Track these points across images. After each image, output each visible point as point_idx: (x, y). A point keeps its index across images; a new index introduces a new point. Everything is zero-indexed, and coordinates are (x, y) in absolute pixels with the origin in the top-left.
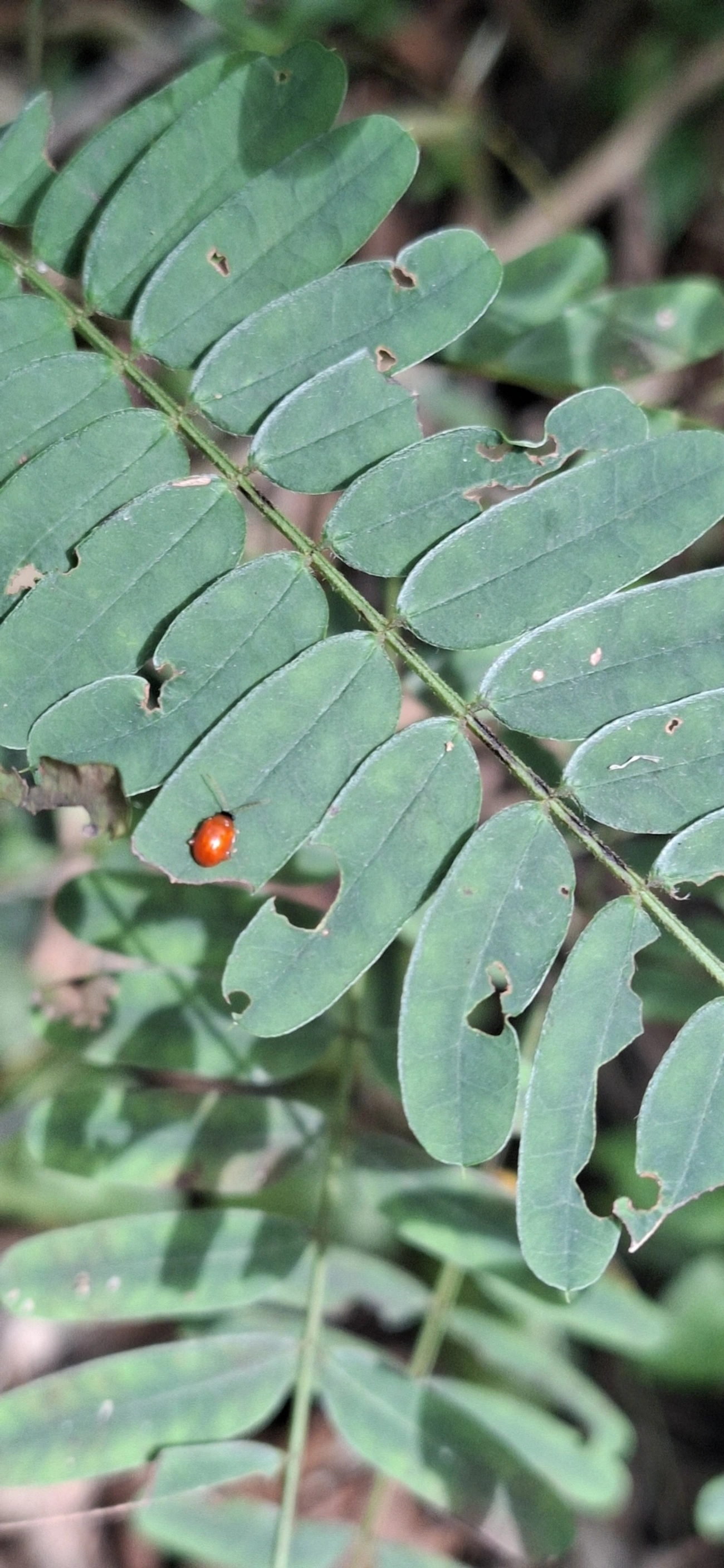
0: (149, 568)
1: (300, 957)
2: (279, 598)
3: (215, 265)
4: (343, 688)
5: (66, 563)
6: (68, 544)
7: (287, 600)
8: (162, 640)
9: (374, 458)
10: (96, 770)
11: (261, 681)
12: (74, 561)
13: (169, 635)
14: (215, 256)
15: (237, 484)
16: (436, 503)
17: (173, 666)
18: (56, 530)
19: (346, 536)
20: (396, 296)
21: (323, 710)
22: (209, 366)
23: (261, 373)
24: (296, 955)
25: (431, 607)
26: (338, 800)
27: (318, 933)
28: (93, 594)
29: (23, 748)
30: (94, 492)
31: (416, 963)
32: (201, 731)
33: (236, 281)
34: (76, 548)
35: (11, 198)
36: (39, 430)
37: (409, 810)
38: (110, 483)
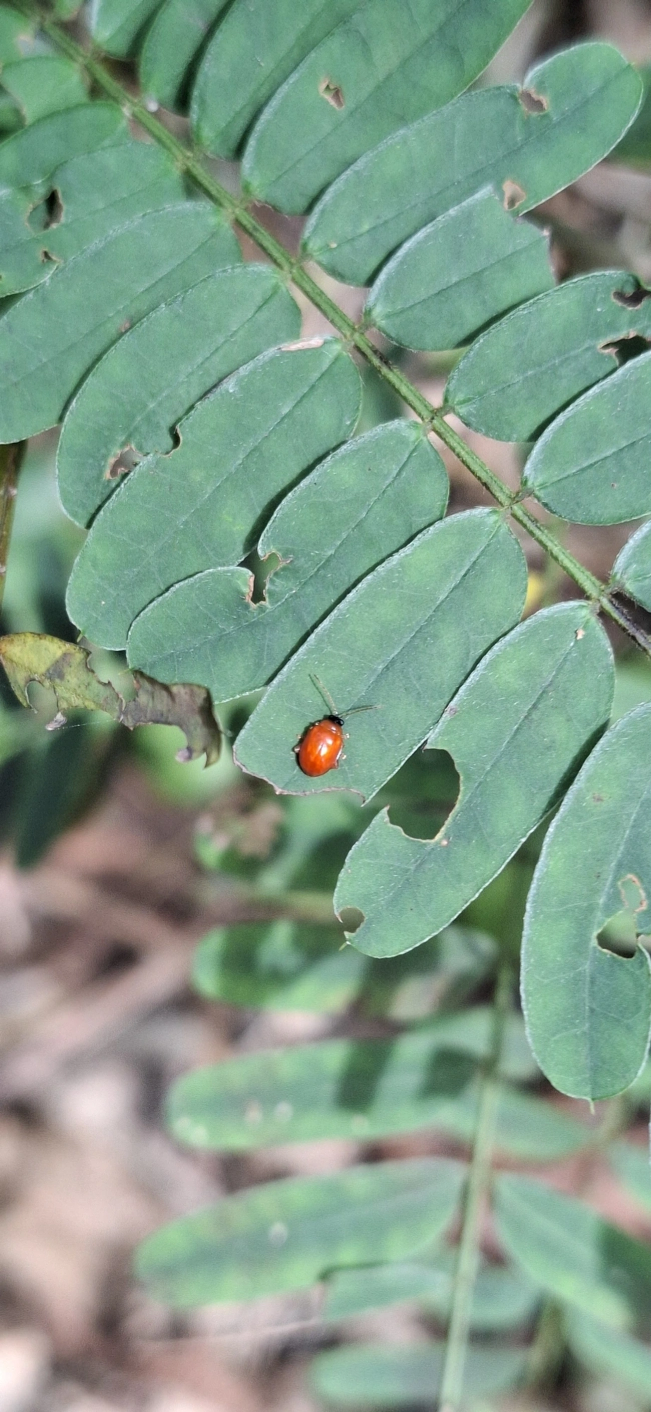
0: (256, 444)
1: (415, 871)
2: (395, 472)
3: (328, 97)
4: (463, 573)
5: (170, 441)
6: (169, 420)
7: (404, 474)
8: (267, 527)
9: (500, 308)
10: (187, 690)
11: (373, 569)
12: (176, 440)
13: (274, 521)
14: (328, 87)
15: (353, 343)
16: (567, 359)
17: (279, 554)
18: (160, 404)
19: (469, 400)
20: (526, 123)
21: (442, 597)
22: (323, 212)
23: (378, 217)
24: (412, 868)
25: (561, 477)
26: (455, 699)
27: (438, 843)
28: (197, 476)
29: (123, 649)
30: (200, 360)
31: (538, 879)
32: (309, 627)
33: (351, 114)
34: (177, 427)
35: (121, 28)
36: (143, 292)
37: (534, 706)
38: (217, 350)
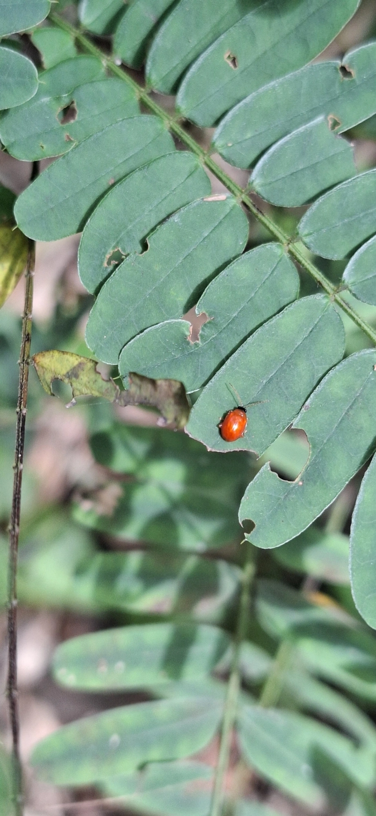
0: (190, 252)
1: (285, 498)
2: (270, 272)
3: (229, 62)
4: (310, 329)
5: (140, 248)
6: (141, 236)
7: (275, 273)
8: (201, 298)
9: (326, 186)
10: (167, 383)
11: (261, 325)
12: (145, 247)
13: (204, 295)
14: (229, 56)
15: (241, 200)
16: (367, 214)
17: (207, 314)
18: (134, 226)
19: (311, 234)
20: (342, 84)
21: (299, 343)
22: (225, 125)
23: (256, 131)
24: (282, 497)
25: (364, 279)
26: (309, 400)
27: (298, 483)
28: (157, 268)
29: (116, 364)
30: (156, 203)
31: (359, 505)
32: (224, 356)
33: (242, 72)
34: (147, 239)
35: (99, 18)
36: (121, 163)
37: (351, 407)
38: (165, 198)
